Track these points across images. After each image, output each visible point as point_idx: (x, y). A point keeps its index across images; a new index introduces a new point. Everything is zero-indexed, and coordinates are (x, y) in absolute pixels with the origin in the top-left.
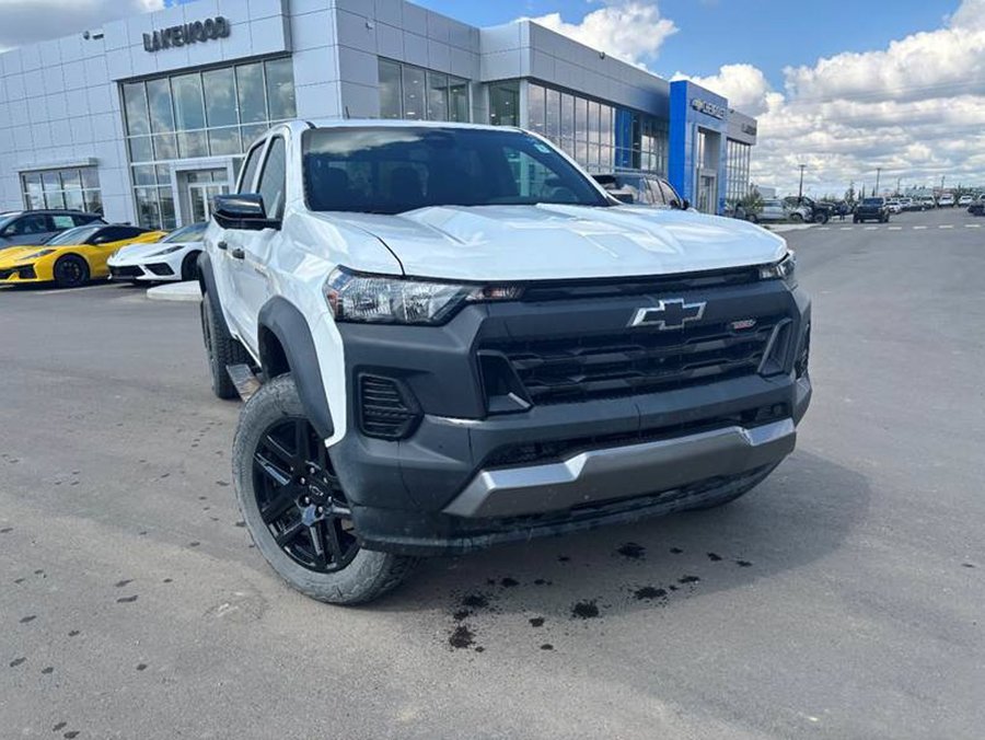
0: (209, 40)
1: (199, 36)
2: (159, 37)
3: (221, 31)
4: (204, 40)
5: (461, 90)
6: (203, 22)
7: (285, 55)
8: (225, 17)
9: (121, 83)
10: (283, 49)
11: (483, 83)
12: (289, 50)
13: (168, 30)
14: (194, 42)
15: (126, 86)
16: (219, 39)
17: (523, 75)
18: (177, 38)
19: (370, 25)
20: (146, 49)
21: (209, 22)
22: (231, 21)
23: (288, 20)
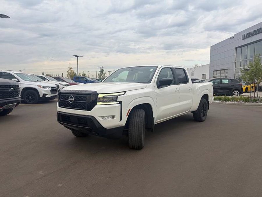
2: (245, 35)
3: (260, 31)
9: (236, 48)
13: (248, 33)
14: (254, 36)
15: (237, 49)
18: (250, 35)
20: (242, 39)
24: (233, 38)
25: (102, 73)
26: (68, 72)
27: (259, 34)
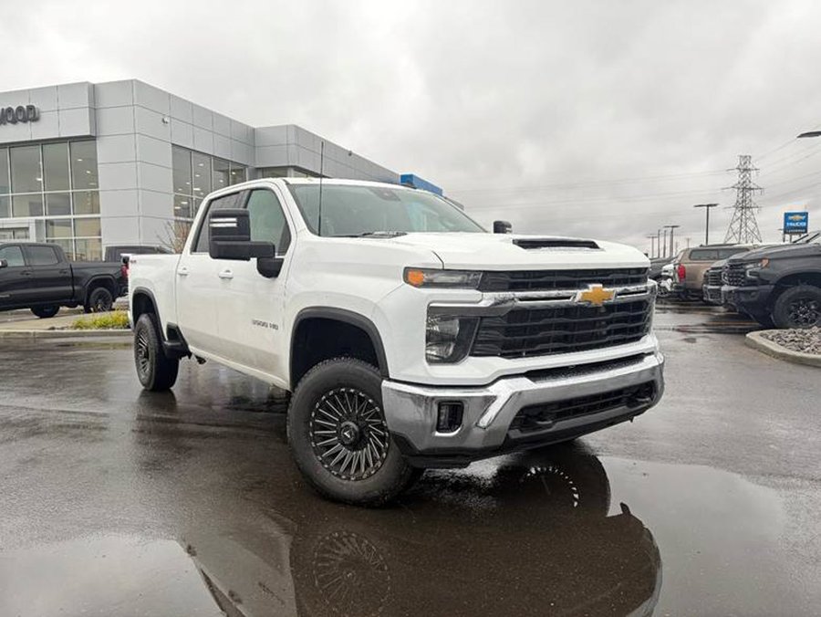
0: (20, 123)
1: (10, 119)
3: (31, 116)
4: (14, 122)
5: (240, 173)
6: (15, 108)
7: (91, 138)
8: (36, 106)
10: (88, 133)
11: (259, 169)
12: (94, 135)
16: (29, 122)
17: (290, 164)
19: (166, 120)
21: (20, 109)
22: (42, 110)
23: (94, 111)
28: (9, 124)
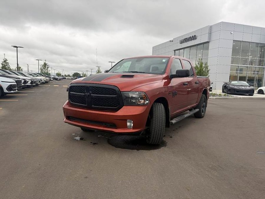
0: (192, 40)
2: (183, 40)
3: (195, 38)
4: (191, 40)
7: (208, 42)
9: (175, 51)
10: (207, 41)
12: (209, 41)
13: (185, 39)
14: (189, 41)
15: (176, 51)
18: (186, 40)
19: (232, 32)
20: (180, 43)
21: (193, 36)
22: (197, 36)
23: (210, 34)
24: (172, 41)
25: (45, 67)
26: (2, 64)
27: (194, 41)
28: (190, 41)
